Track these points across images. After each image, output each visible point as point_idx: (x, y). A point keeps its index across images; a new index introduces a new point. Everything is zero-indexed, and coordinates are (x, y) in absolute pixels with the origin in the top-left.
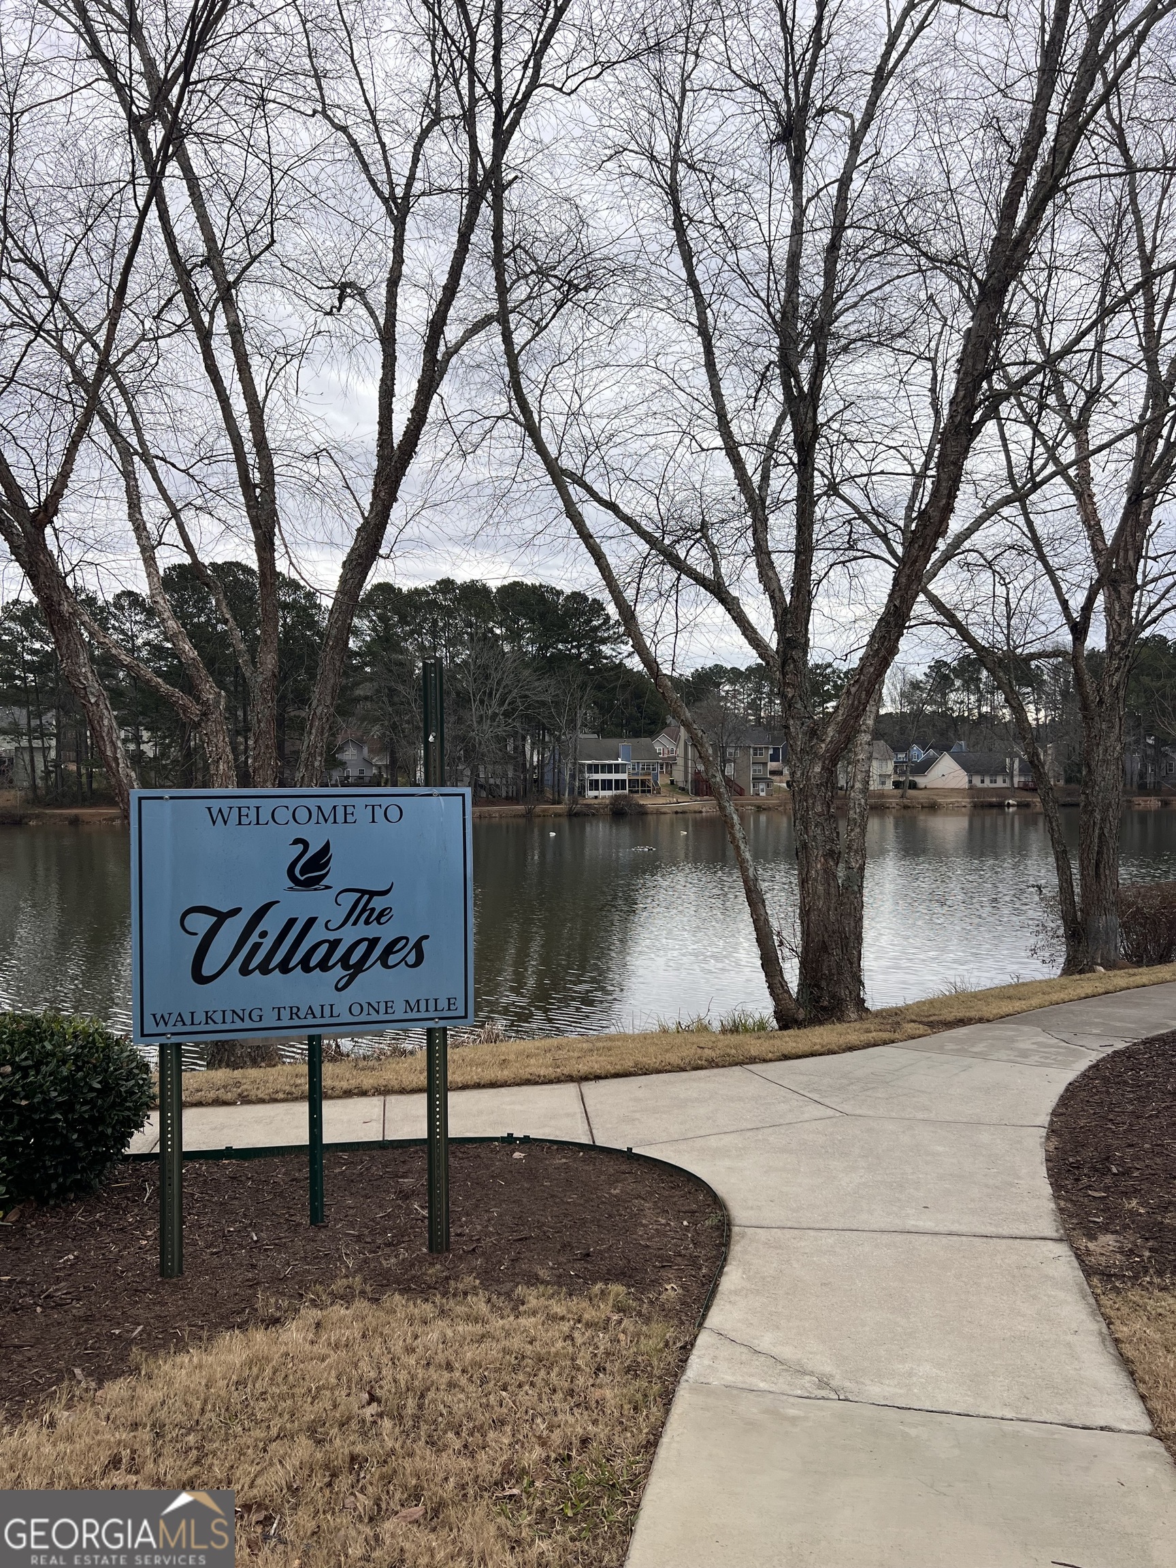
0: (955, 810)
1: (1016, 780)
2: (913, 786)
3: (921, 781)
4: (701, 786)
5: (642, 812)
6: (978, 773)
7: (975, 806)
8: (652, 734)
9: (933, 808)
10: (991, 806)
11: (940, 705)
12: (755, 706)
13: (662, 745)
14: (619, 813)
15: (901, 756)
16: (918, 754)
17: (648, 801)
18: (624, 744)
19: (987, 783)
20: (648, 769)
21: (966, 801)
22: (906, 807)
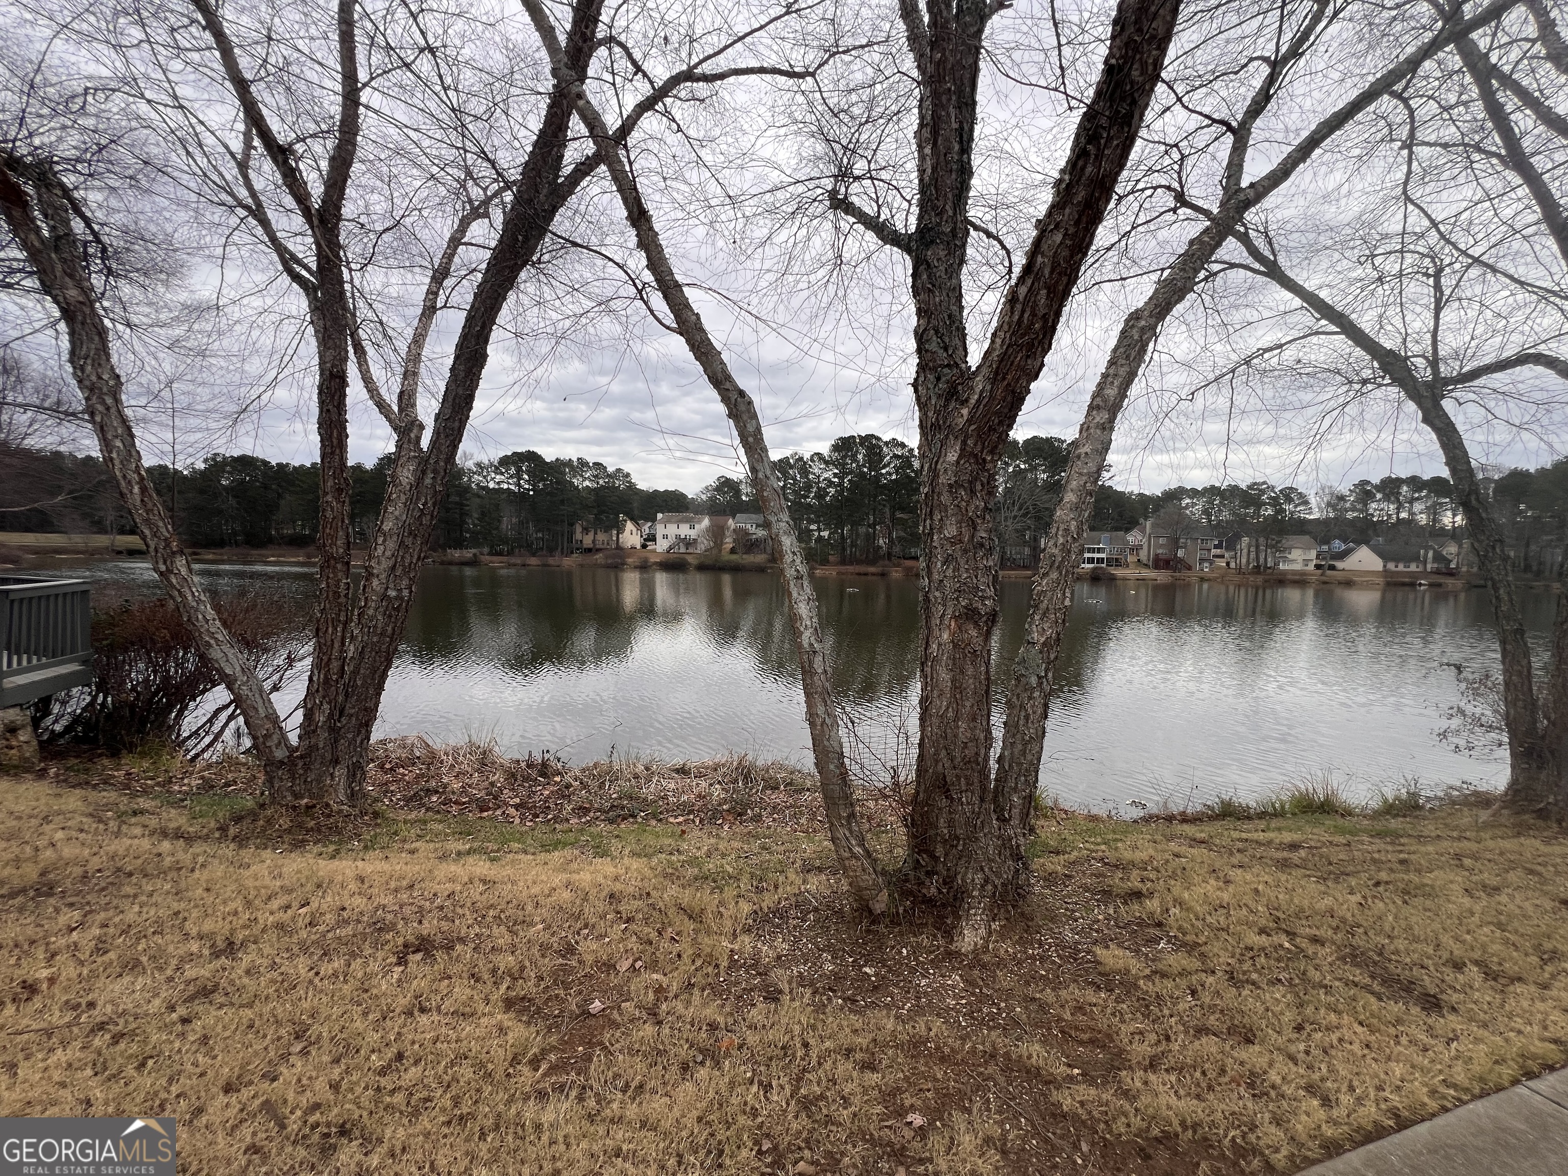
0: (1368, 586)
1: (1429, 567)
2: (1332, 568)
3: (1339, 565)
4: (1160, 563)
5: (1113, 578)
6: (1392, 560)
7: (1388, 584)
8: (1128, 530)
9: (1348, 584)
10: (1404, 584)
11: (1361, 511)
12: (1206, 512)
13: (1133, 537)
14: (1095, 578)
15: (1325, 548)
16: (1338, 545)
17: (1119, 572)
18: (1105, 535)
19: (1401, 567)
20: (1122, 551)
21: (1380, 580)
22: (1325, 583)
